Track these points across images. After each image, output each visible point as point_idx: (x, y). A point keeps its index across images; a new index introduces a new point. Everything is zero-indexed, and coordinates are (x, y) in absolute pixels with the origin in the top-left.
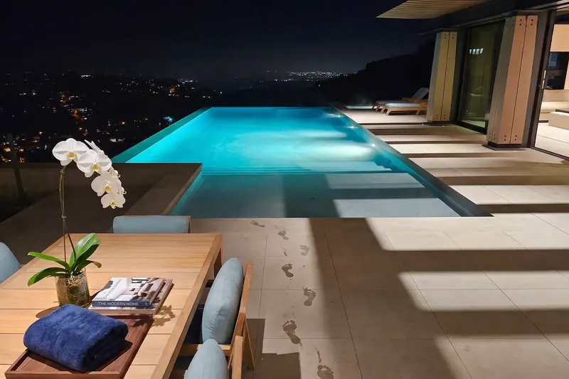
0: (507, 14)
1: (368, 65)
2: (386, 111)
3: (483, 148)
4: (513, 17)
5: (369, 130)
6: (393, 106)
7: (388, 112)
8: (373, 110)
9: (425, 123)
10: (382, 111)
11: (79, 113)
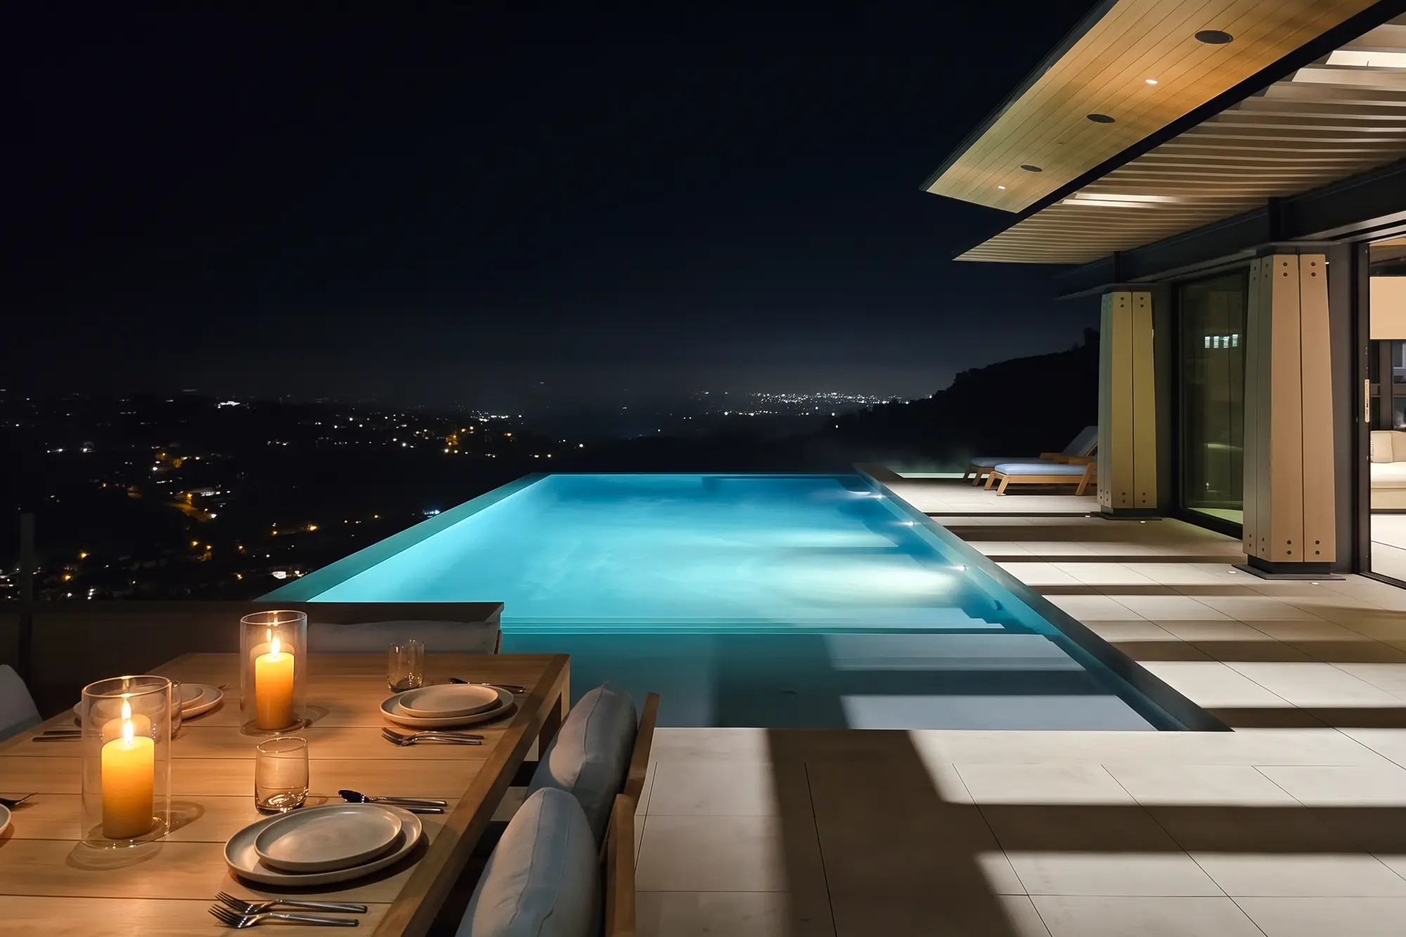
0: (1252, 252)
1: (958, 375)
2: (997, 483)
3: (1233, 571)
4: (1266, 259)
5: (949, 528)
6: (1013, 470)
7: (1003, 486)
8: (966, 483)
9: (1093, 514)
10: (989, 484)
11: (199, 501)
